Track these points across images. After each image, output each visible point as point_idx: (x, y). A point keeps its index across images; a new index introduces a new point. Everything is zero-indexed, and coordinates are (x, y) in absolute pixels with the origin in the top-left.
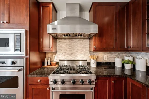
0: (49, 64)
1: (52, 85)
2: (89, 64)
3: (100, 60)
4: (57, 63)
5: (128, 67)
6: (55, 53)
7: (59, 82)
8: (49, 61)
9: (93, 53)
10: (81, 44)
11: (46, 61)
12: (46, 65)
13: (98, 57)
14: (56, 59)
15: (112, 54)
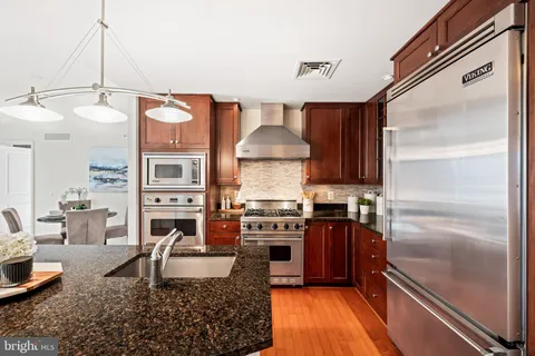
0: (228, 207)
1: (244, 230)
2: (300, 206)
3: (320, 201)
4: (243, 206)
5: (364, 210)
6: (238, 187)
7: (255, 227)
8: (228, 201)
9: (308, 188)
10: (286, 171)
11: (223, 202)
12: (223, 208)
13: (316, 195)
14: (239, 198)
15: (342, 189)
